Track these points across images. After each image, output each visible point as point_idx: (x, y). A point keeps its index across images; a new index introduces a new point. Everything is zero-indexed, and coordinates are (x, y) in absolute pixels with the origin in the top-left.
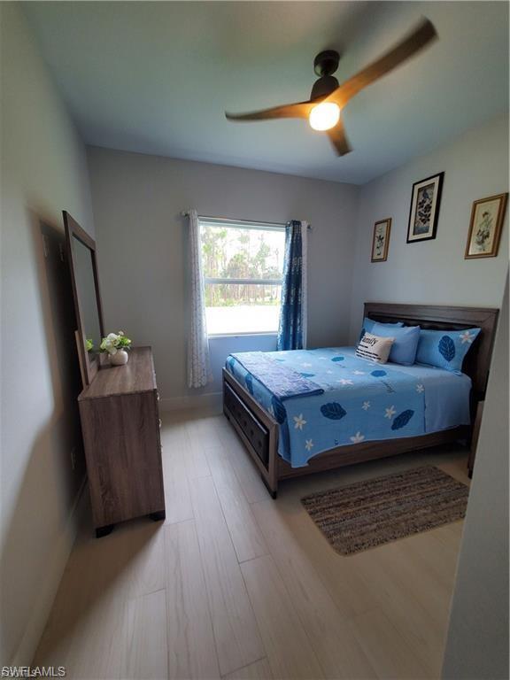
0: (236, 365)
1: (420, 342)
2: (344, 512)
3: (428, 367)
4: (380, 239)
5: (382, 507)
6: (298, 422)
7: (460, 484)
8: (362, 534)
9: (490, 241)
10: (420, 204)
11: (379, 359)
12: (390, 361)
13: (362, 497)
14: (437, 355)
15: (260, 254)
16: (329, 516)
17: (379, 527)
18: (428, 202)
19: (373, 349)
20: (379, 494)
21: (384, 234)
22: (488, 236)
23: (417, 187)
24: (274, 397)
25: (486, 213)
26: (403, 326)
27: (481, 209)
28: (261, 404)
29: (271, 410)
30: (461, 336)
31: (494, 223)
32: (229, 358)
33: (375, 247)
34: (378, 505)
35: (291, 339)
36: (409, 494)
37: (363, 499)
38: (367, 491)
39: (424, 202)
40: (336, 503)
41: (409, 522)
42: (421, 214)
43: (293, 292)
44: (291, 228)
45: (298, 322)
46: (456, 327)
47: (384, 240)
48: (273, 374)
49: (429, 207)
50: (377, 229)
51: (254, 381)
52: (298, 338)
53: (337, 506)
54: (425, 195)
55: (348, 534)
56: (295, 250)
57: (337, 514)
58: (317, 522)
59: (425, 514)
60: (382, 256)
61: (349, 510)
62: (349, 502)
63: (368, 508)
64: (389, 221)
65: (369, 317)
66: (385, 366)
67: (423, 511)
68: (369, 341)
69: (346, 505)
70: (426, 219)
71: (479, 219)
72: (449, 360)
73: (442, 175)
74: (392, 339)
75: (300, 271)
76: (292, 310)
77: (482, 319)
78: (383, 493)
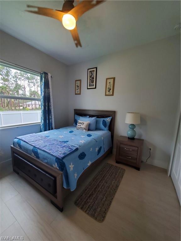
0: (22, 143)
1: (97, 122)
2: (93, 198)
3: (99, 130)
4: (78, 86)
5: (103, 187)
6: (71, 167)
7: (116, 166)
8: (103, 205)
9: (111, 91)
10: (91, 77)
11: (86, 130)
12: (89, 130)
13: (95, 187)
14: (102, 126)
15: (15, 88)
16: (89, 204)
17: (106, 198)
18: (93, 76)
19: (83, 126)
20: (99, 183)
21: (79, 85)
22: (111, 89)
23: (89, 70)
24: (57, 158)
25: (110, 83)
26: (89, 117)
27: (109, 81)
28: (46, 163)
29: (56, 165)
30: (108, 119)
31: (112, 86)
32: (16, 140)
33: (76, 89)
34: (101, 187)
35: (47, 126)
36: (107, 177)
37: (96, 188)
38: (95, 183)
39: (91, 76)
40: (88, 196)
41: (112, 189)
42: (91, 80)
43: (47, 104)
44: (44, 75)
45: (50, 117)
46: (105, 117)
47: (79, 87)
48: (50, 145)
49: (93, 78)
50: (76, 83)
51: (39, 151)
52: (51, 125)
53: (89, 197)
54: (92, 74)
55: (99, 209)
56: (46, 85)
57: (91, 201)
58: (86, 211)
59: (114, 183)
60: (79, 93)
61: (94, 196)
62: (92, 192)
63: (99, 191)
64: (80, 80)
65: (76, 114)
66: (88, 132)
67: (113, 182)
68: (81, 123)
69: (92, 195)
70: (93, 82)
71: (108, 84)
72: (105, 127)
73: (96, 68)
74: (89, 122)
75: (49, 95)
76: (47, 112)
77: (111, 114)
78: (100, 181)
